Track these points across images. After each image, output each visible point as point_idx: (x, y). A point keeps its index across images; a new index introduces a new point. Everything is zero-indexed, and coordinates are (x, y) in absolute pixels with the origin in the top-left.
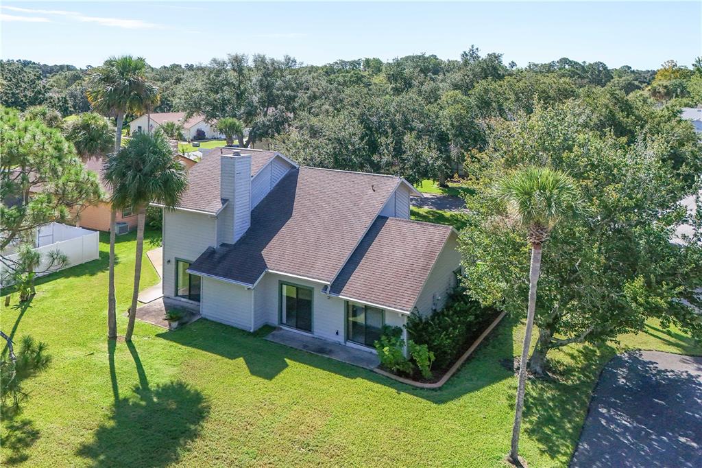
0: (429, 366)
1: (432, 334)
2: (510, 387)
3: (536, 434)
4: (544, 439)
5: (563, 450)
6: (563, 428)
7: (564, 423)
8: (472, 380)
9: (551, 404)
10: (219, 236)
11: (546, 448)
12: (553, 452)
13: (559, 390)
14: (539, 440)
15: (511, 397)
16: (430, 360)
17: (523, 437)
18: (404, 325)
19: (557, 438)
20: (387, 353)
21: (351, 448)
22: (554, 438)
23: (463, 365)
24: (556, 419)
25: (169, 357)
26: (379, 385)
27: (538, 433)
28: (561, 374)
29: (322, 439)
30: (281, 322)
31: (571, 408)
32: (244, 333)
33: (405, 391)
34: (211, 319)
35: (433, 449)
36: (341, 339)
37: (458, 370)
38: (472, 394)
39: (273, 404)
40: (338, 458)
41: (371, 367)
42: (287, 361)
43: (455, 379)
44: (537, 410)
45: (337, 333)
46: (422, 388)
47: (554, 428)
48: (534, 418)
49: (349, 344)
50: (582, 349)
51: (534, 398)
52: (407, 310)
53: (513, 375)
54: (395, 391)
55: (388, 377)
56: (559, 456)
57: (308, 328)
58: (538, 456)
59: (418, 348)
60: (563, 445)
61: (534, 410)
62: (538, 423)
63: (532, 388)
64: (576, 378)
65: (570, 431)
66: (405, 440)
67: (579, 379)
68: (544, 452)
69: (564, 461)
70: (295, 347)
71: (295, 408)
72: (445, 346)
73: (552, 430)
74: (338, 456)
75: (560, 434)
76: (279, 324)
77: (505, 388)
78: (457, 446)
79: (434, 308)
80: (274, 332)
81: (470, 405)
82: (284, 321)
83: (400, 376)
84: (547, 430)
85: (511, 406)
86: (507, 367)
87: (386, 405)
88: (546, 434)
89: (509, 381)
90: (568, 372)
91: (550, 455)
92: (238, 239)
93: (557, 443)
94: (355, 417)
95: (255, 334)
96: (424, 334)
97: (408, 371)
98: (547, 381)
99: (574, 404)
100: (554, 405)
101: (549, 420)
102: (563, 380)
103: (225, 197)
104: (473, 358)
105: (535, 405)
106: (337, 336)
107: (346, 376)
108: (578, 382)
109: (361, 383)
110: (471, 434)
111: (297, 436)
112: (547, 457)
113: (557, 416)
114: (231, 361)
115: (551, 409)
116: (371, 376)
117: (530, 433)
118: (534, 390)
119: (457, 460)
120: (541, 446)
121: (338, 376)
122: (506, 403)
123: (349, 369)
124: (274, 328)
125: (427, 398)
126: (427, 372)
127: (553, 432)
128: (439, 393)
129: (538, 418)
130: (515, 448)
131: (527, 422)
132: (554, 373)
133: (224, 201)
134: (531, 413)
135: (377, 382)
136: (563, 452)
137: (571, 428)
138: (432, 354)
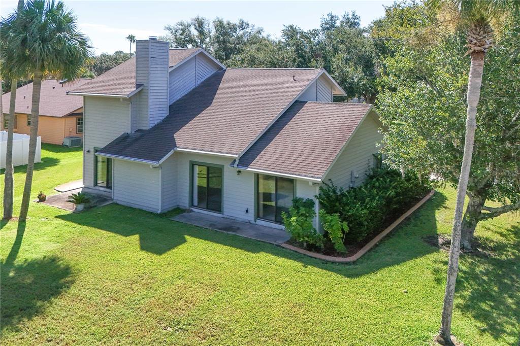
0: (342, 238)
1: (347, 204)
2: (435, 262)
3: (471, 310)
4: (482, 316)
5: (509, 328)
6: (504, 304)
7: (504, 298)
8: (391, 254)
9: (485, 278)
10: (133, 122)
11: (486, 327)
12: (496, 331)
13: (493, 265)
14: (475, 317)
15: (436, 271)
16: (343, 231)
17: (456, 314)
18: (316, 196)
19: (499, 314)
20: (294, 223)
21: (233, 326)
22: (494, 315)
23: (381, 241)
24: (494, 293)
25: (58, 234)
26: (284, 259)
27: (474, 308)
28: (493, 249)
29: (199, 317)
30: (192, 205)
31: (509, 282)
32: (151, 214)
33: (313, 265)
34: (122, 203)
35: (340, 328)
36: (251, 217)
37: (376, 246)
38: (392, 268)
39: (153, 278)
40: (212, 338)
41: (279, 242)
42: (187, 237)
43: (373, 253)
44: (469, 284)
45: (247, 211)
46: (333, 263)
47: (492, 304)
48: (467, 293)
49: (260, 222)
50: (511, 229)
51: (465, 273)
52: (318, 178)
53: (438, 250)
54: (300, 264)
55: (296, 252)
56: (504, 336)
57: (218, 208)
58: (478, 337)
59: (329, 218)
60: (507, 322)
61: (466, 284)
62: (472, 298)
63: (461, 262)
64: (510, 253)
65: (514, 307)
66: (305, 316)
67: (513, 254)
68: (484, 331)
69: (511, 342)
70: (201, 226)
71: (179, 282)
72: (360, 217)
73: (491, 306)
74: (213, 336)
75: (501, 310)
76: (190, 206)
77: (430, 262)
78: (372, 324)
79: (351, 185)
80: (184, 214)
81: (389, 279)
82: (196, 203)
83: (310, 250)
84: (483, 306)
85: (438, 281)
86: (431, 242)
87: (287, 279)
88: (484, 310)
89: (434, 256)
90: (499, 248)
91: (492, 335)
92: (153, 125)
93: (499, 321)
94: (247, 292)
95: (163, 215)
96: (337, 204)
97: (318, 244)
98: (477, 256)
99: (513, 278)
100: (489, 279)
101: (485, 295)
102: (495, 255)
103: (140, 82)
104: (393, 235)
105: (466, 279)
106: (246, 214)
107: (248, 251)
108: (512, 257)
109: (264, 258)
110: (390, 310)
111: (168, 314)
112: (488, 337)
113: (495, 291)
114: (124, 238)
115: (486, 283)
116: (277, 250)
117: (465, 309)
118: (463, 264)
119: (369, 341)
120: (479, 324)
121: (239, 251)
122: (432, 277)
123: (253, 245)
124: (184, 211)
125: (338, 272)
126: (339, 245)
127: (492, 307)
128: (352, 267)
129: (472, 292)
130: (447, 325)
131: (458, 297)
132: (483, 248)
133: (138, 86)
134: (462, 288)
135: (282, 256)
136: (509, 331)
137: (514, 304)
138: (345, 224)
